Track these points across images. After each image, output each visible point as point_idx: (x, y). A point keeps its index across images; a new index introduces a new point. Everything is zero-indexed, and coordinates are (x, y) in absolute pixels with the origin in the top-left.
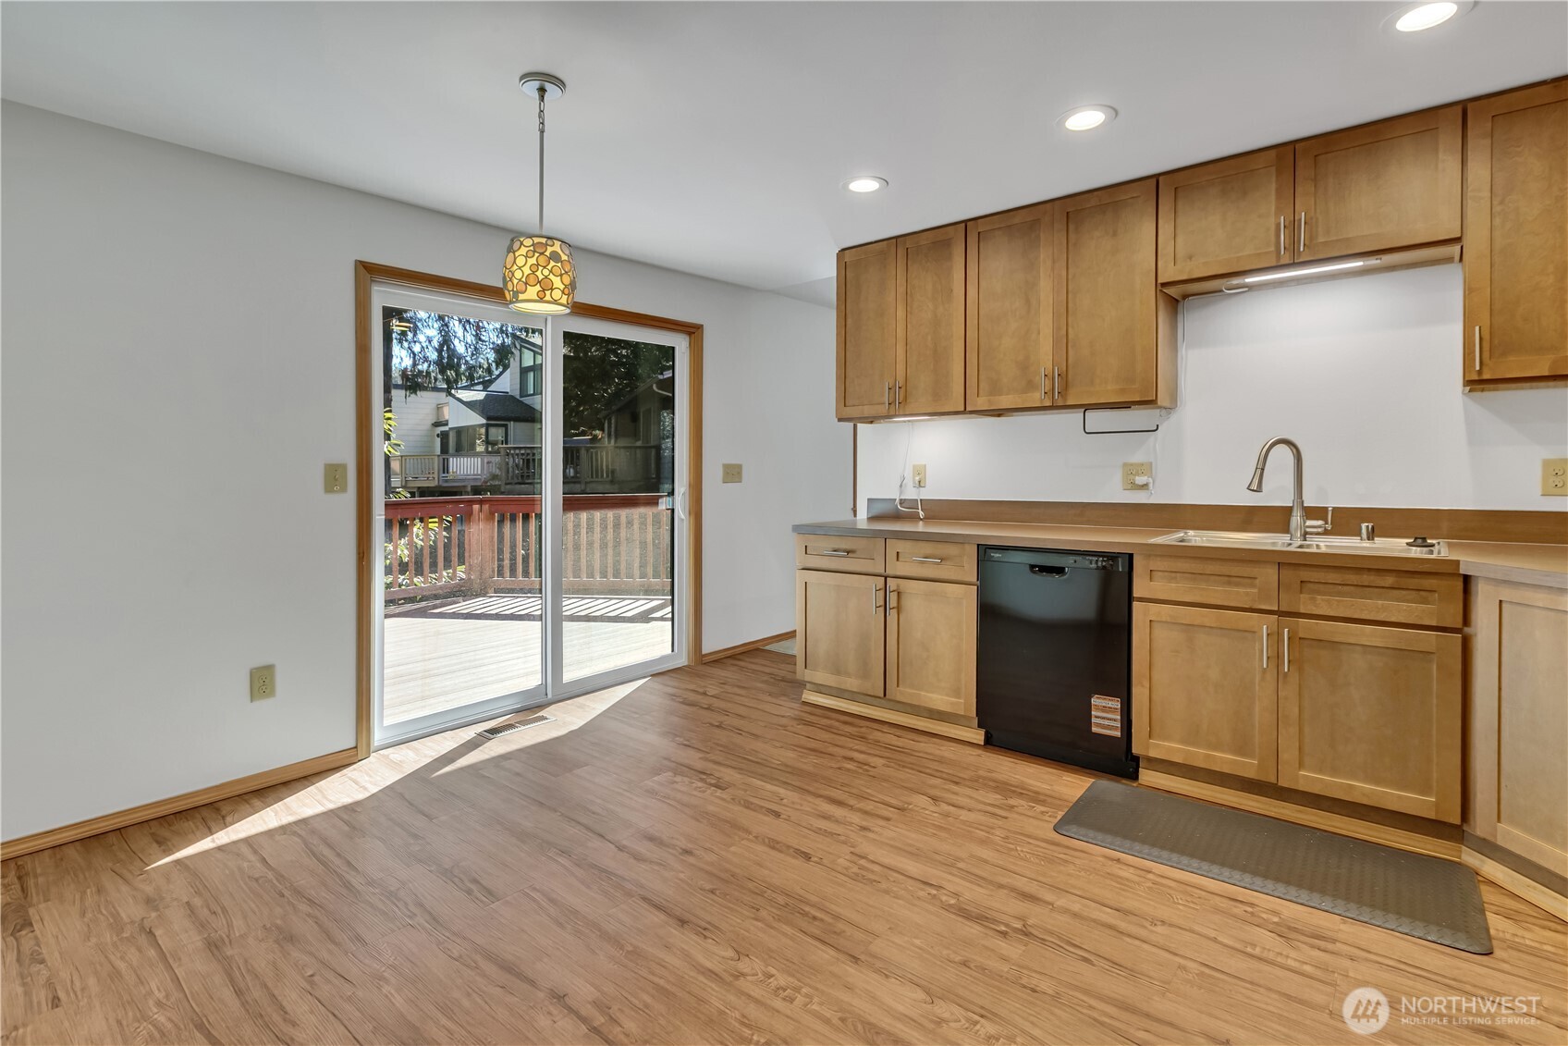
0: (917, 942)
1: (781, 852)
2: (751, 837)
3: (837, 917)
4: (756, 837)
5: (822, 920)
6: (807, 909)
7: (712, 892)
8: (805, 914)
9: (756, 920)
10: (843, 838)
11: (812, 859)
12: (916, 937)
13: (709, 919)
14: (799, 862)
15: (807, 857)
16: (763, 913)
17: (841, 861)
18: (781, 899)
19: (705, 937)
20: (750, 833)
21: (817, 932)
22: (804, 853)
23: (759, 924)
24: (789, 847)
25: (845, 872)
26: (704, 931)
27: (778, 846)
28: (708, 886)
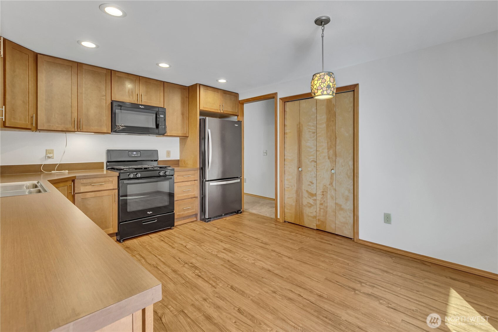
0: (213, 263)
1: (241, 290)
2: (251, 297)
3: (229, 269)
4: (249, 297)
5: (233, 269)
6: (236, 271)
7: (263, 278)
8: (237, 270)
9: (250, 270)
10: (216, 295)
11: (230, 286)
12: (212, 264)
13: (262, 271)
14: (236, 285)
15: (232, 287)
16: (248, 271)
17: (221, 285)
18: (243, 274)
19: (262, 267)
20: (251, 300)
21: (235, 266)
22: (233, 289)
23: (249, 269)
24: (237, 292)
25: (222, 281)
26: (263, 268)
27: (241, 292)
28: (264, 279)
